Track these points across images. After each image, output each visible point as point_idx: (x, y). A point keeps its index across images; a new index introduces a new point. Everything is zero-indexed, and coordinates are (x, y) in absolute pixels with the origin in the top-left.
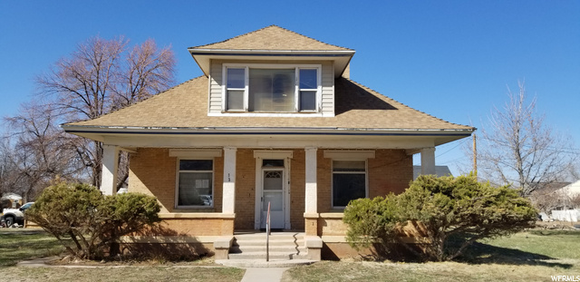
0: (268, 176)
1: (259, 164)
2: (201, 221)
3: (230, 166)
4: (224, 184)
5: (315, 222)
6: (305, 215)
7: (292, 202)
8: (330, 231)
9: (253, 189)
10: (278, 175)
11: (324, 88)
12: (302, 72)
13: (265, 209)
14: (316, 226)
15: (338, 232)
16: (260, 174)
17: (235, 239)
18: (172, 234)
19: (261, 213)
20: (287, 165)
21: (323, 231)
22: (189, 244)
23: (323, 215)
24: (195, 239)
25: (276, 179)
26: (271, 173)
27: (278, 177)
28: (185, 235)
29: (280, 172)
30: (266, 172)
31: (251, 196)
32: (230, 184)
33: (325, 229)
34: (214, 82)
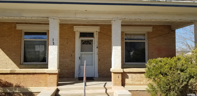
0: (83, 43)
1: (77, 35)
2: (31, 76)
3: (54, 33)
4: (50, 47)
5: (120, 75)
6: (112, 70)
7: (99, 60)
8: (131, 82)
9: (74, 52)
10: (90, 43)
13: (82, 64)
14: (120, 78)
15: (137, 83)
16: (78, 41)
17: (58, 90)
18: (9, 85)
19: (79, 67)
20: (96, 36)
21: (126, 82)
22: (23, 93)
23: (126, 70)
24: (27, 89)
25: (89, 45)
26: (85, 42)
27: (90, 44)
28: (19, 87)
29: (92, 41)
30: (82, 41)
31: (73, 56)
32: (54, 47)
33: (127, 81)
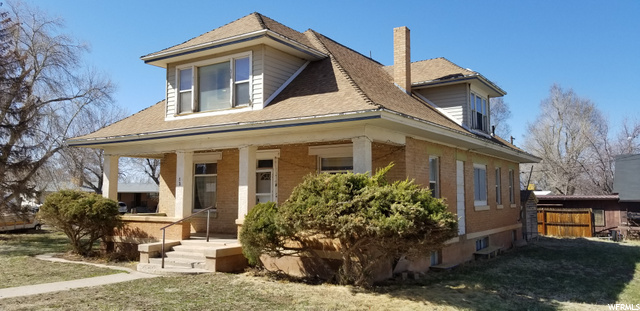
11: (255, 77)
12: (235, 61)
34: (170, 87)
